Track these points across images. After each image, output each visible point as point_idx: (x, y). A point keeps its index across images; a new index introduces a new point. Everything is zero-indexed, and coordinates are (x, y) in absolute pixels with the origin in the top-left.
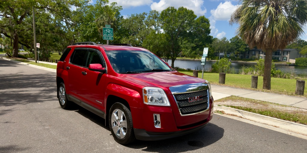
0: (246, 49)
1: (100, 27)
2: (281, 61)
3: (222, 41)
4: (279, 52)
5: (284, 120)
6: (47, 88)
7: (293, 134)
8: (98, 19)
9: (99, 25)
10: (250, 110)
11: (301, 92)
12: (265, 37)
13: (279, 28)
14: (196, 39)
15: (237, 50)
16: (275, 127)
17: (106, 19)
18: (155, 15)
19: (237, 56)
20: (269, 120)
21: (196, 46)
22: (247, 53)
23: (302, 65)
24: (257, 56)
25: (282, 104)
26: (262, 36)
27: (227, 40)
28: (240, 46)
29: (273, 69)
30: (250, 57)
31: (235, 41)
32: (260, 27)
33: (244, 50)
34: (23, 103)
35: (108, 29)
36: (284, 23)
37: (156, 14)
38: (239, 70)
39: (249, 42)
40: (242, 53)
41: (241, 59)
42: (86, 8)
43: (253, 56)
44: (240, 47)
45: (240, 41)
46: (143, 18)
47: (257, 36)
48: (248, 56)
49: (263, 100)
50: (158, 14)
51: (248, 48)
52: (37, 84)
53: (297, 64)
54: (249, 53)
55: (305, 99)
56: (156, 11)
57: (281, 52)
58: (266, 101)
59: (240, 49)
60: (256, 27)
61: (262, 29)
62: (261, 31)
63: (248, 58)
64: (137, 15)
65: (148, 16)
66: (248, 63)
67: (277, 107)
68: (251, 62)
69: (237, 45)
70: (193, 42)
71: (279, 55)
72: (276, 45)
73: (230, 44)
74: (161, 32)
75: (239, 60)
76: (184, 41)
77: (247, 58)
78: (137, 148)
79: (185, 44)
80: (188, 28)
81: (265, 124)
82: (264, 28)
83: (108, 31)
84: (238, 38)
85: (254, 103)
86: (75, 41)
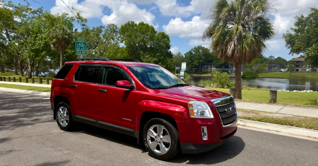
0: (199, 63)
1: (52, 40)
2: (230, 74)
3: (177, 55)
4: (228, 66)
5: (282, 125)
6: (21, 110)
7: (296, 137)
8: (50, 32)
9: (52, 38)
10: (249, 119)
11: (275, 101)
12: (236, 52)
13: (247, 45)
14: (158, 54)
15: (192, 64)
16: (277, 132)
17: (59, 32)
18: (112, 29)
19: (191, 70)
20: (271, 126)
21: (158, 61)
22: (201, 66)
23: (248, 77)
24: (209, 70)
25: (269, 111)
26: (233, 51)
27: (181, 55)
28: (194, 60)
29: (228, 81)
30: (203, 70)
31: (189, 56)
32: (231, 43)
33: (197, 64)
34: (8, 128)
35: (81, 43)
36: (252, 40)
37: (115, 27)
38: (198, 83)
39: (221, 57)
40: (196, 67)
41: (196, 73)
42: (34, 19)
43: (206, 69)
44: (194, 62)
45: (193, 56)
46: (100, 31)
47: (229, 52)
48: (202, 70)
49: (252, 109)
50: (117, 28)
51: (201, 62)
52: (4, 106)
53: (244, 76)
54: (202, 67)
55: (283, 106)
56: (114, 25)
57: (230, 66)
58: (255, 110)
59: (194, 63)
60: (228, 43)
61: (233, 45)
62: (232, 47)
63: (202, 71)
64: (94, 28)
65: (105, 29)
66: (202, 76)
67: (266, 114)
68: (205, 75)
69: (191, 60)
70: (154, 57)
71: (228, 68)
72: (245, 59)
73: (185, 58)
74: (120, 46)
75: (194, 73)
76: (147, 55)
77: (200, 71)
78: (181, 163)
79: (147, 58)
80: (149, 43)
81: (268, 130)
82: (235, 45)
83: (81, 45)
84: (192, 53)
85: (246, 113)
86: (18, 55)
